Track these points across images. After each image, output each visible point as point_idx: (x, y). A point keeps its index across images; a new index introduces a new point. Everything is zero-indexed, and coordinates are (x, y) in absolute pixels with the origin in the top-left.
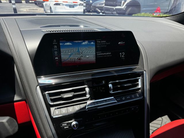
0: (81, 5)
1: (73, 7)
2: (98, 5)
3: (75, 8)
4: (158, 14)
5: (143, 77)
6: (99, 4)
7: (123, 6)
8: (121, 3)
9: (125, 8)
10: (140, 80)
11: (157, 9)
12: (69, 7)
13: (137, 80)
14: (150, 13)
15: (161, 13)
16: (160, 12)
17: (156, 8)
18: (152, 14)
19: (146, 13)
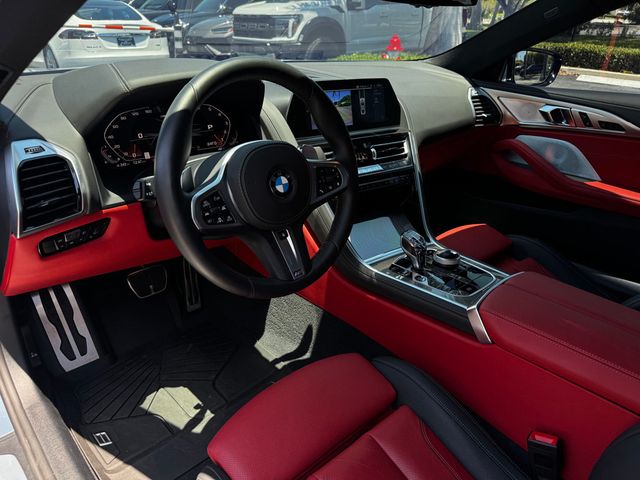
0: (157, 37)
1: (132, 42)
2: (210, 35)
3: (139, 46)
4: (397, 54)
5: (409, 140)
6: (215, 30)
7: (293, 34)
8: (287, 26)
9: (301, 39)
10: (405, 144)
11: (392, 41)
12: (116, 45)
13: (402, 145)
14: (373, 53)
15: (405, 51)
16: (399, 49)
17: (389, 38)
18: (380, 56)
19: (362, 53)
